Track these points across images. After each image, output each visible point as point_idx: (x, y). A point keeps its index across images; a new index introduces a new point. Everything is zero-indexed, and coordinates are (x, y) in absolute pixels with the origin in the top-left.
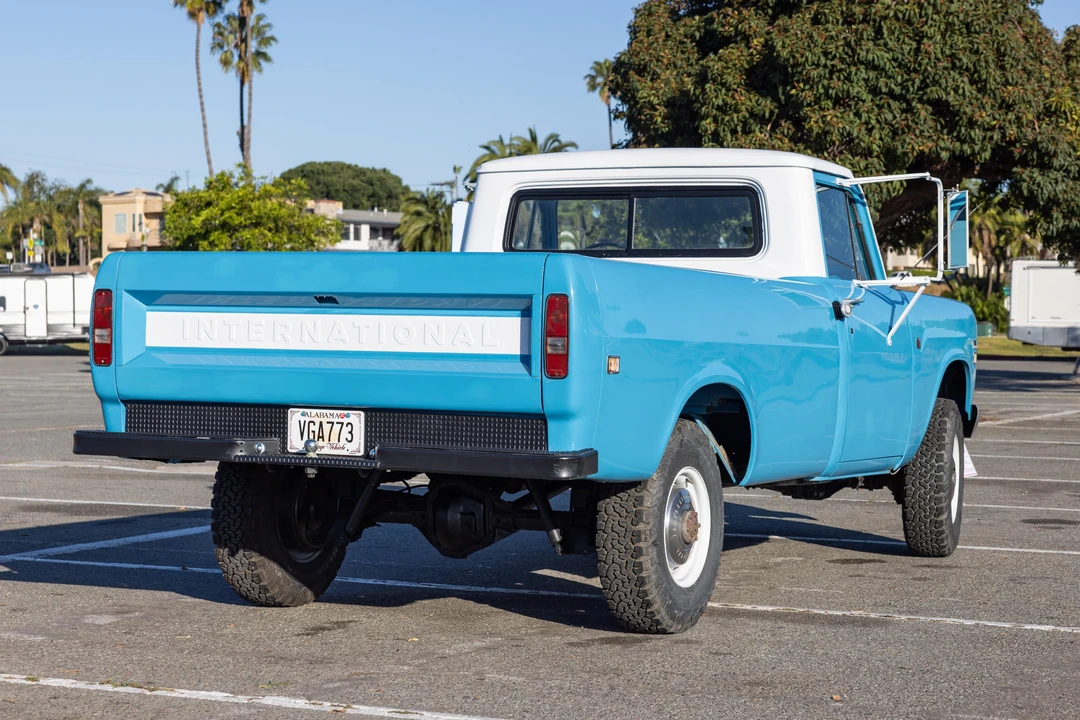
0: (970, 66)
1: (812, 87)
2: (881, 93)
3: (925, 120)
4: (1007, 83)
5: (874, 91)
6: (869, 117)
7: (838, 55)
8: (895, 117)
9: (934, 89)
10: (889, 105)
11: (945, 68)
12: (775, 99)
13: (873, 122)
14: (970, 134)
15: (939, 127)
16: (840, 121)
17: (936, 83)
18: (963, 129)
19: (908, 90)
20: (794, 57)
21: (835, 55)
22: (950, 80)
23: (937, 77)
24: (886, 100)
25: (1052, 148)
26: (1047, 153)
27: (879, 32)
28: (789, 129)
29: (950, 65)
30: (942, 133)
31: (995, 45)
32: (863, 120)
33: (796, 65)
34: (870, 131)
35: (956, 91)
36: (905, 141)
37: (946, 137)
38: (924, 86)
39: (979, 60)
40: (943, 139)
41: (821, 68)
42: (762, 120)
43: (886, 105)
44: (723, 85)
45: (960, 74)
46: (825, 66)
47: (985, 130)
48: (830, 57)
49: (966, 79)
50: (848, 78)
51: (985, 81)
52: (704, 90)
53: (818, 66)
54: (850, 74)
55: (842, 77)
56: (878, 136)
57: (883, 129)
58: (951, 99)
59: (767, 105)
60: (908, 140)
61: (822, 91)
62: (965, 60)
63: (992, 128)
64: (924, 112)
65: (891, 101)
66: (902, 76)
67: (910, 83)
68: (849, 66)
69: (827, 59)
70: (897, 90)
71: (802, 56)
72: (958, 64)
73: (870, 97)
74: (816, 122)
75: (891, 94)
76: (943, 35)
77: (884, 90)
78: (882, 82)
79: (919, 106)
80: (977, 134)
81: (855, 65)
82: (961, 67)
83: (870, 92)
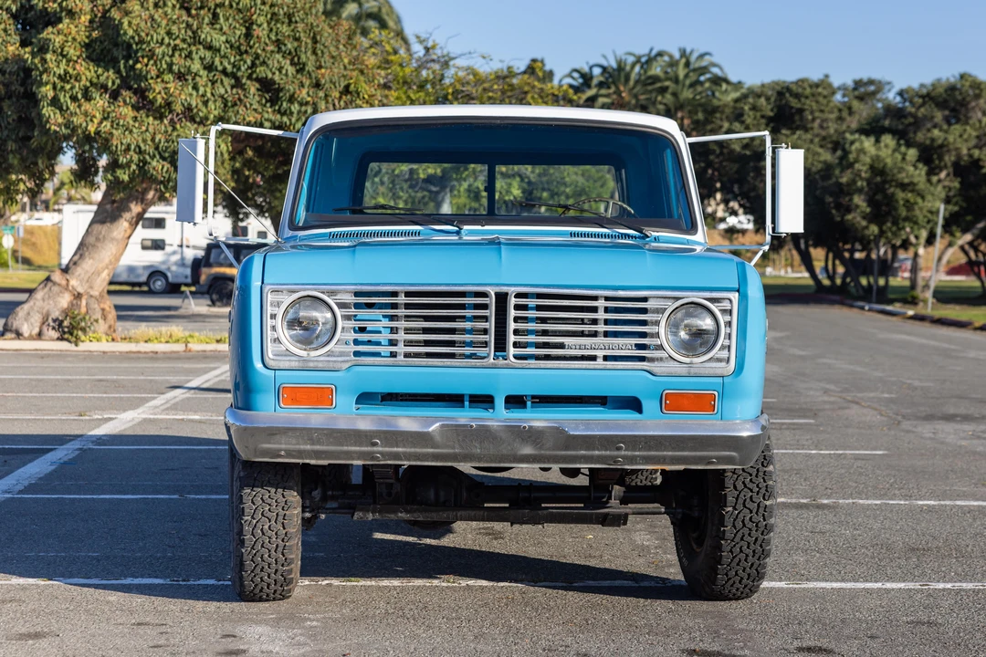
0: (293, 50)
1: (155, 63)
2: (217, 70)
3: (254, 95)
4: (320, 67)
5: (209, 67)
6: (205, 91)
7: (181, 36)
8: (226, 92)
9: (262, 68)
10: (222, 80)
11: (272, 52)
12: (118, 72)
13: (209, 95)
14: (290, 108)
15: (264, 101)
16: (184, 96)
17: (264, 63)
18: (284, 104)
19: (239, 69)
20: (139, 35)
21: (178, 36)
22: (275, 62)
23: (266, 59)
24: (219, 76)
27: (215, 16)
28: (130, 98)
29: (276, 49)
30: (265, 106)
31: (312, 34)
32: (201, 93)
33: (141, 42)
34: (206, 103)
35: (280, 72)
36: (238, 111)
37: (270, 110)
38: (253, 65)
39: (300, 46)
40: (268, 112)
41: (164, 47)
42: (104, 88)
43: (219, 81)
44: (64, 56)
45: (283, 56)
46: (169, 44)
47: (301, 104)
48: (174, 37)
49: (288, 62)
50: (189, 56)
51: (304, 64)
52: (44, 61)
53: (162, 43)
54: (191, 53)
55: (183, 55)
56: (213, 107)
57: (215, 101)
58: (277, 78)
59: (110, 78)
60: (241, 112)
61: (165, 66)
62: (289, 46)
63: (307, 103)
64: (253, 88)
65: (223, 78)
66: (235, 57)
67: (242, 63)
68: (190, 45)
69: (170, 38)
70: (229, 68)
71: (147, 35)
72: (283, 48)
73: (206, 72)
74: (160, 93)
75: (224, 72)
76: (269, 23)
77: (220, 68)
78: (217, 61)
79: (249, 82)
80: (295, 108)
81: (195, 45)
82: (285, 52)
83: (205, 68)
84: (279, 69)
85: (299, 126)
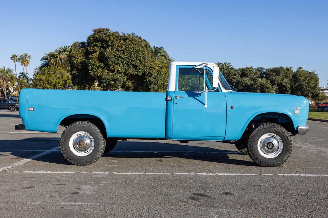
0: (139, 59)
1: (112, 62)
3: (132, 68)
4: (145, 62)
5: (123, 62)
8: (126, 67)
9: (133, 63)
10: (125, 65)
11: (135, 59)
12: (104, 63)
16: (117, 68)
17: (134, 61)
18: (138, 70)
19: (129, 63)
21: (116, 56)
25: (152, 73)
26: (152, 74)
27: (124, 52)
28: (107, 69)
30: (134, 70)
31: (143, 56)
32: (121, 67)
33: (109, 57)
34: (122, 70)
38: (131, 62)
39: (141, 58)
42: (101, 67)
44: (93, 60)
45: (137, 60)
46: (114, 58)
47: (141, 70)
49: (139, 61)
50: (118, 60)
51: (142, 62)
52: (89, 61)
53: (113, 58)
54: (119, 59)
57: (124, 69)
58: (136, 64)
59: (102, 64)
60: (129, 71)
64: (131, 66)
67: (129, 61)
69: (114, 56)
70: (127, 62)
74: (112, 68)
75: (126, 63)
76: (135, 54)
78: (124, 61)
80: (140, 70)
84: (137, 63)
85: (141, 74)
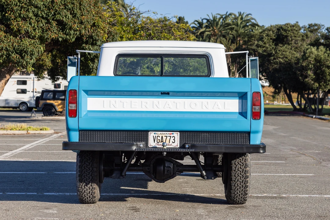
0: (71, 8)
1: (14, 13)
2: (39, 16)
3: (55, 27)
4: (82, 15)
5: (36, 15)
6: (35, 25)
7: (24, 2)
8: (43, 25)
9: (58, 16)
10: (41, 21)
11: (62, 9)
13: (36, 27)
14: (70, 32)
15: (59, 29)
16: (25, 27)
17: (59, 13)
18: (68, 30)
19: (49, 16)
20: (7, 2)
21: (23, 2)
22: (64, 13)
23: (60, 12)
24: (40, 19)
25: (97, 38)
26: (96, 40)
28: (3, 28)
29: (64, 8)
30: (59, 31)
31: (79, 2)
32: (32, 26)
33: (8, 5)
34: (35, 30)
35: (66, 17)
36: (48, 34)
37: (61, 33)
38: (55, 14)
39: (74, 6)
40: (61, 34)
41: (17, 7)
43: (40, 21)
45: (67, 11)
46: (19, 5)
47: (75, 31)
48: (21, 2)
49: (69, 13)
50: (28, 10)
51: (76, 14)
53: (16, 5)
54: (28, 9)
55: (25, 10)
56: (38, 32)
57: (39, 29)
58: (64, 19)
60: (49, 34)
61: (18, 15)
62: (70, 6)
63: (77, 30)
64: (54, 24)
65: (42, 19)
66: (47, 11)
67: (50, 13)
68: (28, 6)
69: (20, 3)
70: (45, 16)
71: (10, 2)
72: (67, 7)
73: (35, 17)
74: (15, 26)
75: (42, 17)
77: (41, 15)
78: (39, 13)
79: (53, 21)
80: (72, 32)
81: (30, 6)
82: (68, 9)
83: (34, 16)
84: (66, 16)
85: (74, 40)
